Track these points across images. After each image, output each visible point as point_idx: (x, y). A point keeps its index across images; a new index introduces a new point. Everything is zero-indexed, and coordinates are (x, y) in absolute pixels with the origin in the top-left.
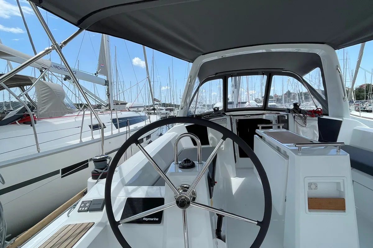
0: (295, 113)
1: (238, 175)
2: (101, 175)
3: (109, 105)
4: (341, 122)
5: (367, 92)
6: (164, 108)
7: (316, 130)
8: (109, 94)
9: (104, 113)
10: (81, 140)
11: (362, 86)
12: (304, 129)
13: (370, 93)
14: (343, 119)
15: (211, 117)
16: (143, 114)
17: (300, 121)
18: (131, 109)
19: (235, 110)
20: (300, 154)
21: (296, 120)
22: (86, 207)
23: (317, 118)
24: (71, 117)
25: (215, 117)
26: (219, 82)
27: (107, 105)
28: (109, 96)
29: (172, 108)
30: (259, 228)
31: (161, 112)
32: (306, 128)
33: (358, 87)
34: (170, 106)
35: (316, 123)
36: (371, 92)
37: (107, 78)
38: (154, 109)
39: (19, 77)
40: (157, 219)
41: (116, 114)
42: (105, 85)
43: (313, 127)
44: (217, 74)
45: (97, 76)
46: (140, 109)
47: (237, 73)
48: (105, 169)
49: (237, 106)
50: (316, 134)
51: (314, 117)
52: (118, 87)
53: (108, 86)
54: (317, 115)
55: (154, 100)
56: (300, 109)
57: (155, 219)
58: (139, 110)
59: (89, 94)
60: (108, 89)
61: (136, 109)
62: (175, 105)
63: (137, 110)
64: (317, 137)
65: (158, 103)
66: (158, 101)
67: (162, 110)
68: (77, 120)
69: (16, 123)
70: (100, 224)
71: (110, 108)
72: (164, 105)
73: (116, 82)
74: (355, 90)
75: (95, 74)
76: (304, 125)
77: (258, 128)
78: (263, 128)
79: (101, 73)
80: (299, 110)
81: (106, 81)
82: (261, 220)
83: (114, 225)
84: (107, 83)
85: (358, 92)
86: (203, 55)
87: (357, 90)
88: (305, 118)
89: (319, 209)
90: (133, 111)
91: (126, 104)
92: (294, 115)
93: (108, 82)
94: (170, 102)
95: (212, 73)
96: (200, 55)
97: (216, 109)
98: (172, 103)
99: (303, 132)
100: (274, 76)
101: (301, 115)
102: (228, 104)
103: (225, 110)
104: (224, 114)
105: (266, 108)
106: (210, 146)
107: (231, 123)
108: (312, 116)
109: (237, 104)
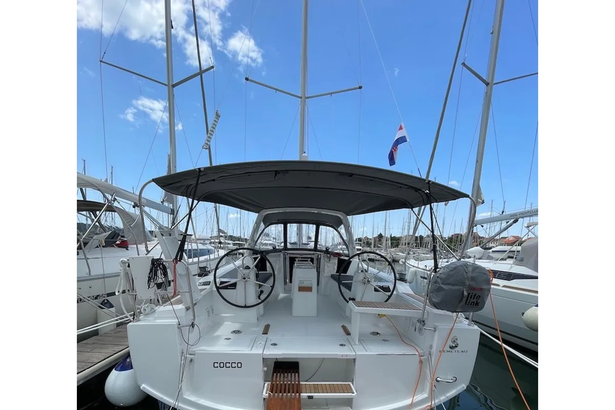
0: (325, 254)
6: (231, 242)
7: (336, 265)
16: (210, 247)
17: (326, 259)
23: (338, 258)
25: (273, 253)
26: (281, 227)
29: (241, 243)
31: (228, 247)
32: (330, 263)
34: (239, 240)
35: (336, 261)
37: (173, 206)
38: (220, 243)
39: (97, 204)
42: (171, 214)
43: (334, 263)
44: (278, 220)
45: (163, 204)
49: (300, 247)
50: (335, 268)
51: (336, 257)
53: (174, 215)
54: (338, 256)
55: (219, 231)
57: (233, 288)
58: (205, 242)
60: (174, 218)
61: (202, 241)
62: (246, 239)
65: (223, 235)
66: (223, 232)
67: (229, 244)
69: (114, 246)
72: (232, 238)
74: (447, 239)
75: (162, 202)
80: (328, 252)
81: (172, 210)
84: (172, 212)
86: (265, 209)
87: (449, 239)
88: (330, 256)
89: (303, 291)
93: (174, 210)
94: (239, 235)
96: (263, 209)
97: (274, 247)
98: (242, 237)
99: (327, 266)
100: (321, 227)
101: (329, 255)
102: (288, 244)
103: (285, 248)
104: (281, 251)
105: (315, 249)
106: (268, 272)
107: (285, 259)
108: (334, 256)
109: (300, 245)
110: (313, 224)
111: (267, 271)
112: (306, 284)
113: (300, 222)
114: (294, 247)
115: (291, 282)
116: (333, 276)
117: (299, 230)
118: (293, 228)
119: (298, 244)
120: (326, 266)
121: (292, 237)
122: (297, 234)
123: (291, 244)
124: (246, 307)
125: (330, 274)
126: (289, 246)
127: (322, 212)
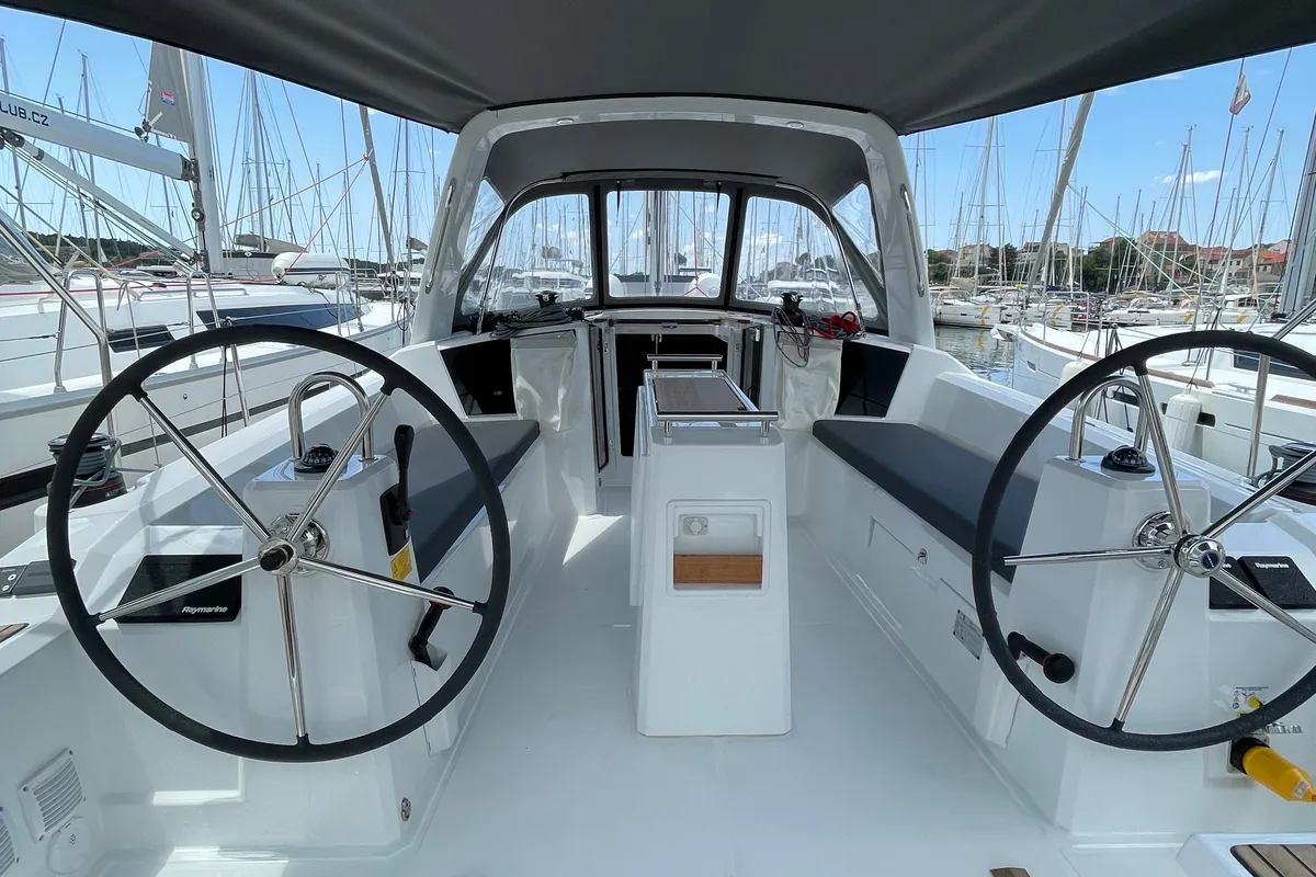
0: (783, 323)
1: (602, 509)
2: (78, 494)
3: (201, 257)
4: (903, 357)
5: (1116, 265)
7: (833, 377)
8: (203, 217)
9: (169, 288)
10: (59, 383)
11: (1106, 244)
12: (801, 373)
13: (1125, 268)
14: (912, 349)
15: (527, 325)
16: (340, 297)
17: (790, 349)
18: (296, 279)
19: (635, 302)
20: (669, 440)
21: (781, 344)
22: (8, 583)
23: (840, 343)
24: (22, 299)
25: (541, 324)
26: (577, 204)
27: (196, 258)
28: (201, 220)
30: (479, 618)
32: (809, 370)
33: (1095, 245)
35: (836, 358)
36: (1127, 266)
37: (193, 150)
40: (224, 609)
41: (206, 294)
42: (185, 178)
43: (827, 366)
44: (565, 175)
45: (147, 138)
46: (330, 279)
47: (636, 179)
48: (96, 475)
49: (658, 290)
50: (832, 390)
51: (830, 338)
52: (264, 185)
53: (197, 181)
54: (841, 332)
56: (800, 311)
57: (217, 609)
58: (325, 281)
59: (111, 209)
60: (197, 195)
63: (318, 283)
64: (834, 398)
68: (46, 311)
70: (43, 628)
71: (206, 270)
73: (257, 163)
74: (1086, 253)
75: (138, 132)
76: (802, 363)
77: (649, 365)
78: (662, 365)
79: (163, 127)
80: (798, 314)
81: (185, 162)
82: (484, 600)
83: (83, 623)
84: (190, 171)
85: (1094, 261)
86: (491, 109)
87: (1092, 255)
88: (808, 338)
89: (701, 582)
90: (299, 285)
91: (273, 256)
92: (778, 329)
93: (196, 164)
95: (550, 171)
96: (481, 111)
97: (546, 297)
99: (797, 384)
100: (751, 200)
101: (800, 330)
102: (612, 279)
103: (602, 300)
104: (578, 316)
105: (727, 300)
106: (519, 417)
107: (597, 347)
108: (827, 334)
109: (658, 283)
110: (719, 190)
111: (512, 410)
112: (722, 534)
113: (658, 181)
114: (637, 292)
115: (627, 449)
116: (822, 431)
117: (656, 218)
118: (628, 209)
119: (653, 279)
120: (790, 387)
121: (628, 250)
122: (649, 241)
123: (623, 279)
124: (304, 751)
125: (809, 421)
126: (616, 290)
127: (760, 120)
